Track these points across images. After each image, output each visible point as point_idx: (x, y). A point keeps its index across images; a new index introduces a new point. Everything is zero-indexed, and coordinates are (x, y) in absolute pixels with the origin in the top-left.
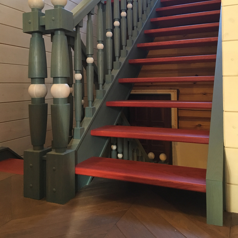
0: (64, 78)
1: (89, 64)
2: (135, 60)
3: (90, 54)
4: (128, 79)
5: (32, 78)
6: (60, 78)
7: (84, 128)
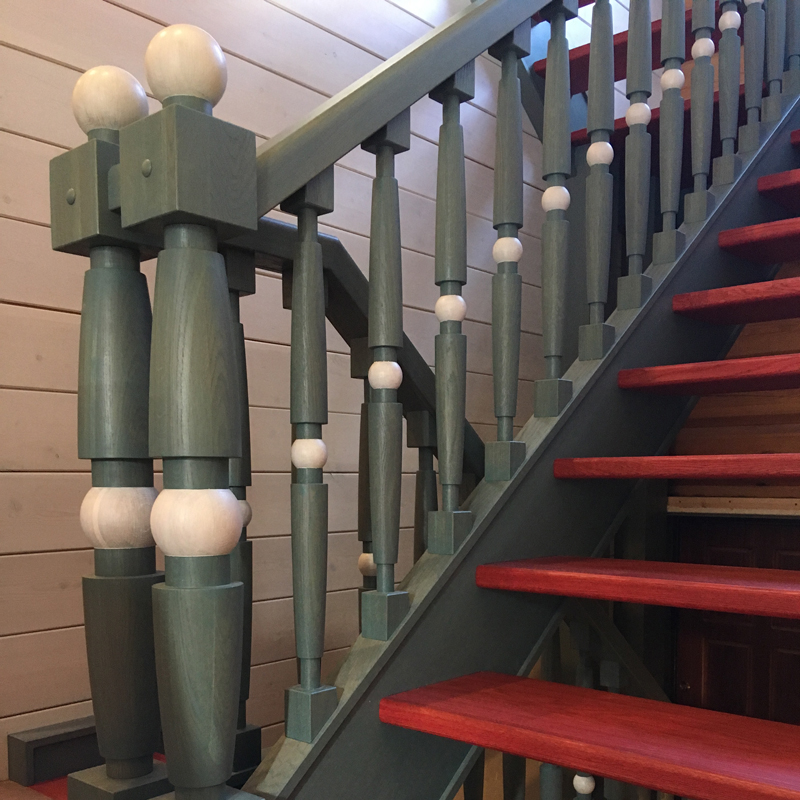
0: (203, 462)
1: (380, 390)
2: (647, 369)
3: (383, 342)
4: (596, 459)
5: (93, 460)
6: (188, 462)
7: (337, 694)
